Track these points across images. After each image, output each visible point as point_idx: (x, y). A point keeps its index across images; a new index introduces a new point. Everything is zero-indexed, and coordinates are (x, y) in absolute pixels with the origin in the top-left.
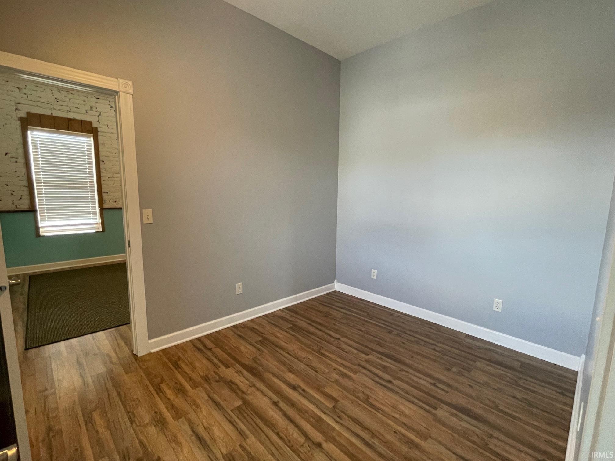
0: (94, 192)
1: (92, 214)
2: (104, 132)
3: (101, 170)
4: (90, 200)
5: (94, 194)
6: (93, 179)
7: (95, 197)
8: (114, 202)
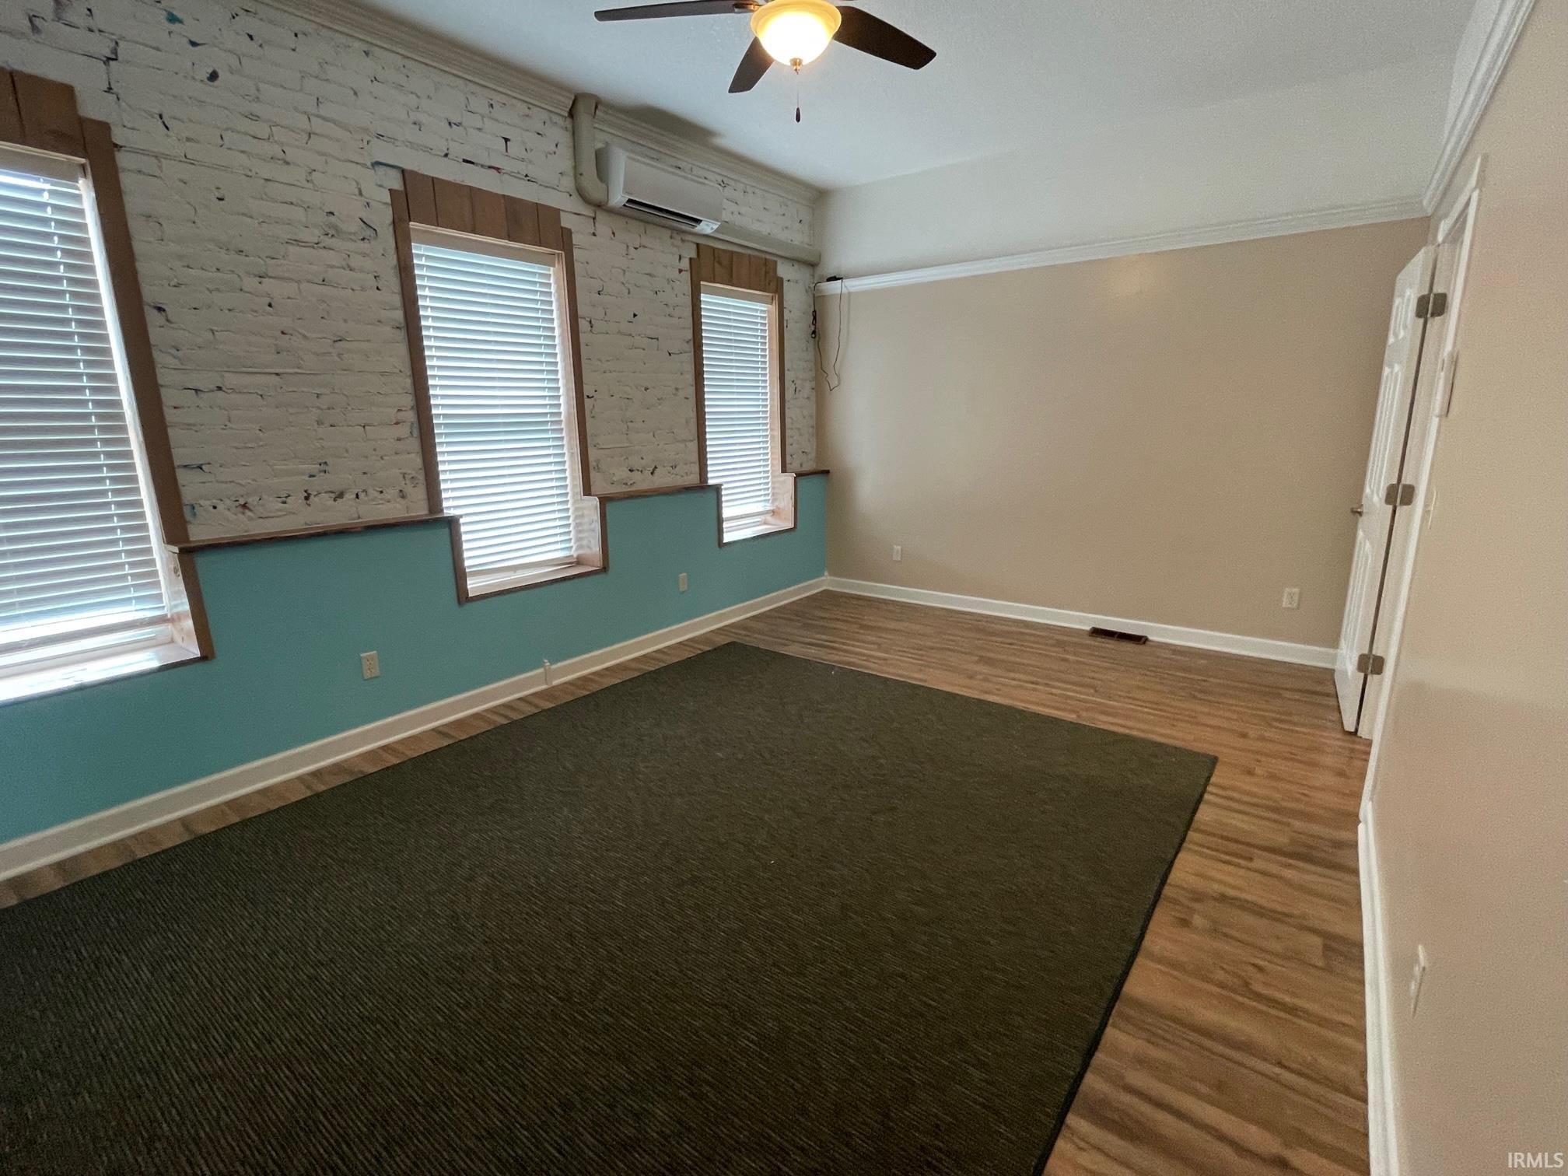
0: (131, 467)
1: (134, 576)
2: (144, 153)
3: (156, 354)
4: (113, 510)
5: (134, 479)
6: (118, 404)
7: (137, 491)
8: (240, 509)
